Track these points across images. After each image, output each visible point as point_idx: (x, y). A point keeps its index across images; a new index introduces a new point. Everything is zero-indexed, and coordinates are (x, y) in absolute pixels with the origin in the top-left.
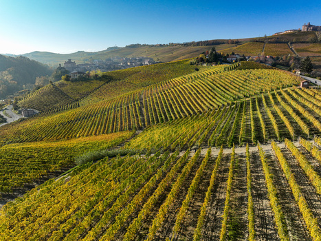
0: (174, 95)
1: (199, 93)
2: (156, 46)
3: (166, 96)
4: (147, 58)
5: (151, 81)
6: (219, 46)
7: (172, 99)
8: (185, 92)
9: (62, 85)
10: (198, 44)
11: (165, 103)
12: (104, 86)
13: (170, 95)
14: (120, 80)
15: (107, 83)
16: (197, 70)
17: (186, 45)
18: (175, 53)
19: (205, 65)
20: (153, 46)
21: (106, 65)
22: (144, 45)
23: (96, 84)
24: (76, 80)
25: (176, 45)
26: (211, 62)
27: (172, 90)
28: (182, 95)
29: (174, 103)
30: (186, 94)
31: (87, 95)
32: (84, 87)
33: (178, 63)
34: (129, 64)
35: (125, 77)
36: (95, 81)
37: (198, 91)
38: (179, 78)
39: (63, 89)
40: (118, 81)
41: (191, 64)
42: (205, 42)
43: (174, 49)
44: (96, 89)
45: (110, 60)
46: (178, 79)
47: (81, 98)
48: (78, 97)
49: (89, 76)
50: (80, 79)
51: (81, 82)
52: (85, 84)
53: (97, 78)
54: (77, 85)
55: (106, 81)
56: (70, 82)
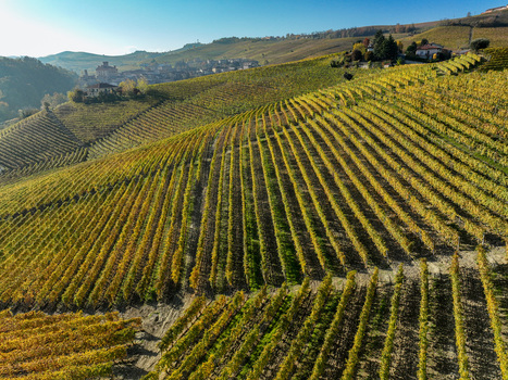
0: (298, 146)
1: (383, 146)
3: (277, 149)
4: (248, 61)
5: (246, 103)
7: (293, 162)
8: (333, 140)
9: (67, 110)
10: (339, 34)
11: (272, 175)
12: (148, 114)
13: (287, 146)
14: (182, 100)
15: (155, 106)
16: (349, 77)
17: (317, 36)
18: (296, 51)
19: (366, 67)
20: (259, 40)
21: (173, 73)
22: (244, 39)
23: (133, 108)
24: (95, 101)
25: (299, 37)
26: (380, 60)
27: (294, 129)
28: (325, 147)
29: (299, 176)
30: (338, 147)
31: (110, 132)
32: (107, 115)
33: (306, 64)
34: (214, 70)
35: (195, 94)
36: (132, 103)
37: (376, 139)
38: (311, 96)
39: (67, 119)
40: (178, 103)
41: (335, 65)
42: (350, 31)
43: (295, 45)
44: (130, 120)
45: (184, 64)
46: (308, 99)
47: (97, 140)
48: (91, 136)
49: (121, 92)
50: (104, 97)
51: (103, 105)
52: (111, 110)
53: (136, 95)
54: (96, 111)
55: (155, 102)
56: (81, 105)
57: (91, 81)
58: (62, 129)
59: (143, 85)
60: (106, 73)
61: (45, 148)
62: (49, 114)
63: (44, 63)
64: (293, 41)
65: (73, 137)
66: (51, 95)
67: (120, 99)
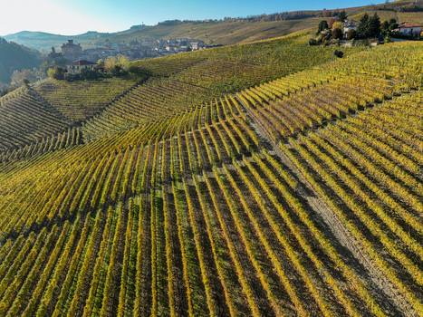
2: (204, 22)
4: (194, 41)
6: (307, 20)
9: (48, 88)
10: (272, 17)
12: (135, 91)
15: (141, 83)
17: (252, 19)
18: (236, 32)
19: (348, 44)
20: (199, 22)
21: (132, 51)
22: (186, 22)
23: (117, 86)
24: (76, 78)
25: (235, 20)
31: (99, 110)
32: (92, 93)
34: (168, 49)
36: (115, 80)
39: (51, 97)
42: (283, 14)
43: (233, 27)
44: (118, 97)
45: (137, 43)
47: (88, 118)
48: (80, 116)
49: (103, 69)
50: (85, 74)
51: (86, 82)
52: (96, 87)
53: (118, 72)
54: (80, 89)
55: (139, 79)
56: (64, 82)
57: (59, 58)
58: (47, 107)
59: (124, 62)
60: (71, 50)
61: (33, 128)
62: (31, 92)
63: (9, 41)
64: (230, 24)
65: (61, 116)
66: (20, 71)
67: (102, 76)
